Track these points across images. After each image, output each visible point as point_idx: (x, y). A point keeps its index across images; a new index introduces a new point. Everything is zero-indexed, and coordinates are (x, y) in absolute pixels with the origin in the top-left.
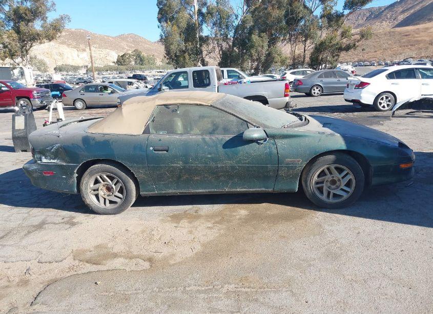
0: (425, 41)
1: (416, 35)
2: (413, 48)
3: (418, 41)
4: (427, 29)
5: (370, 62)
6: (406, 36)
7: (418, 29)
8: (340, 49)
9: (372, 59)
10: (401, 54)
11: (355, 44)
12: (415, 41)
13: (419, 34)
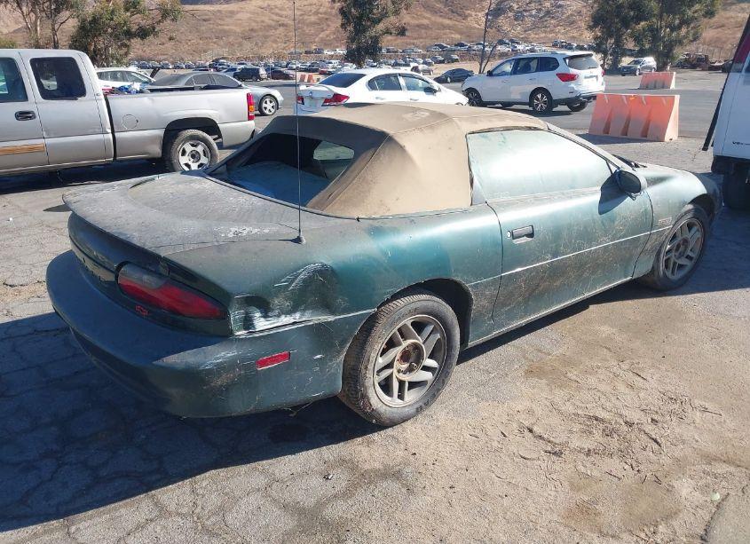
0: (235, 32)
1: (219, 22)
2: (221, 43)
3: (225, 31)
4: (232, 13)
5: (159, 61)
6: (204, 20)
7: (219, 11)
8: (129, 34)
9: (162, 57)
10: (205, 51)
11: (154, 28)
12: (221, 31)
13: (223, 20)
